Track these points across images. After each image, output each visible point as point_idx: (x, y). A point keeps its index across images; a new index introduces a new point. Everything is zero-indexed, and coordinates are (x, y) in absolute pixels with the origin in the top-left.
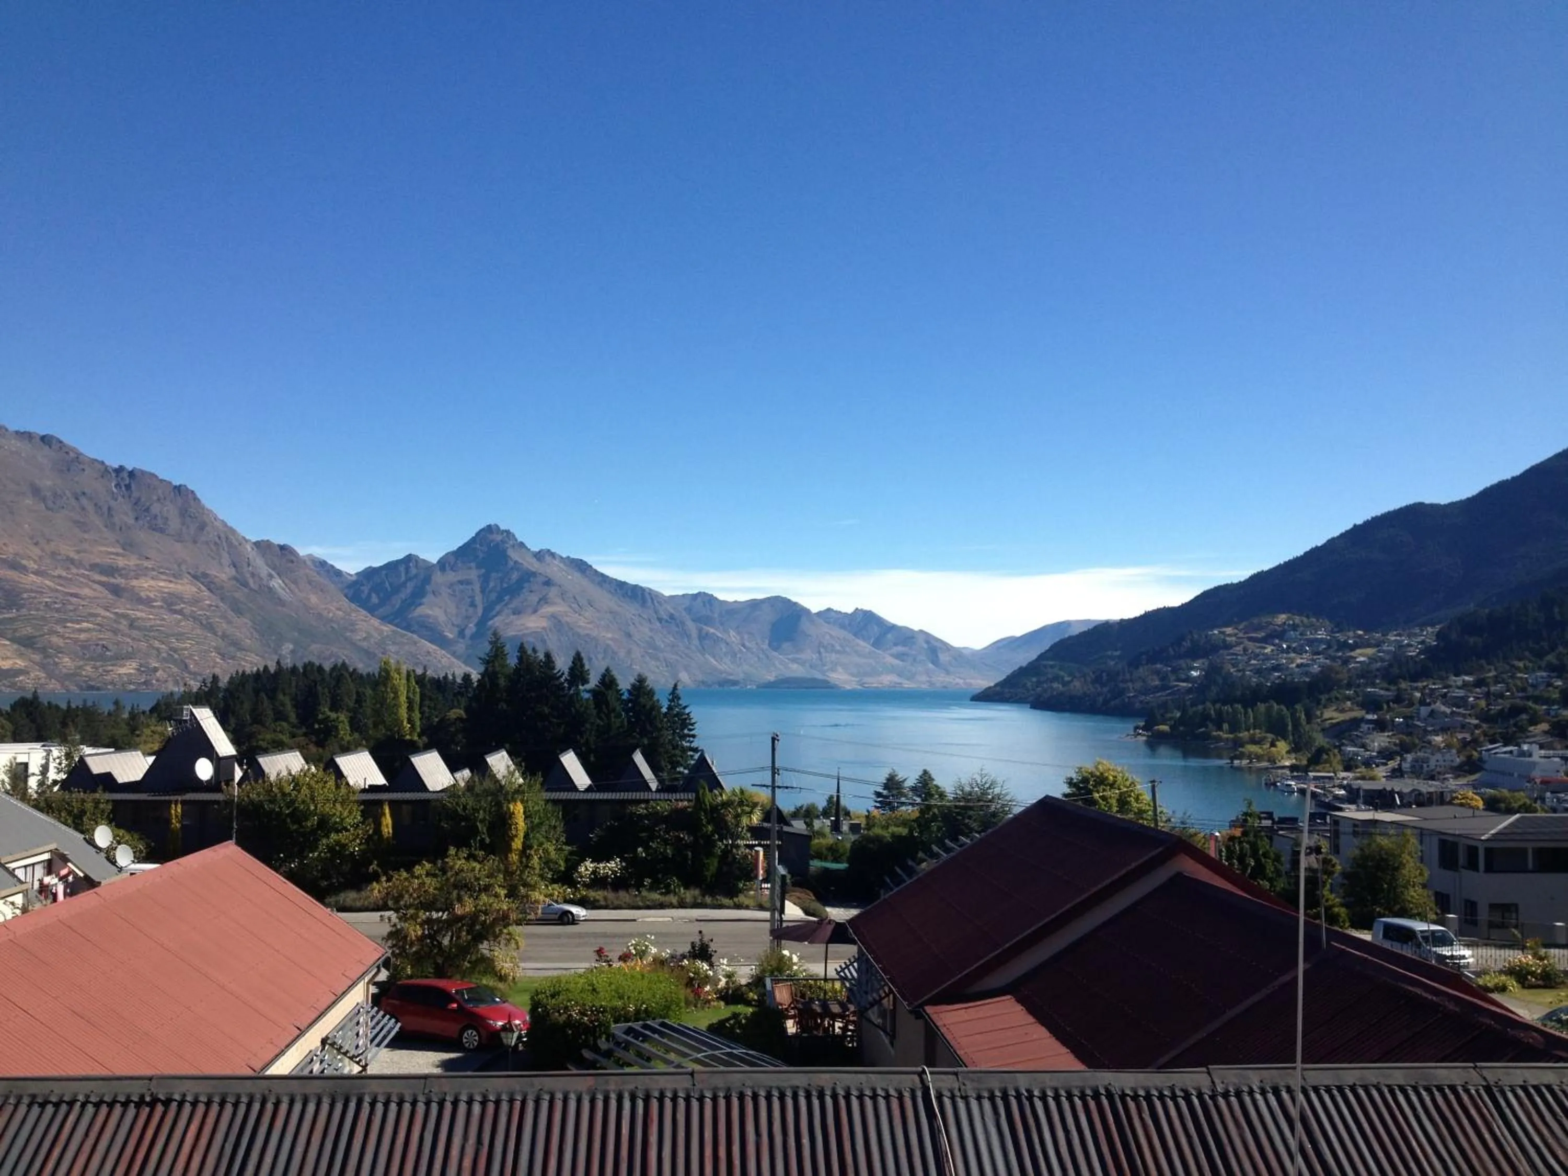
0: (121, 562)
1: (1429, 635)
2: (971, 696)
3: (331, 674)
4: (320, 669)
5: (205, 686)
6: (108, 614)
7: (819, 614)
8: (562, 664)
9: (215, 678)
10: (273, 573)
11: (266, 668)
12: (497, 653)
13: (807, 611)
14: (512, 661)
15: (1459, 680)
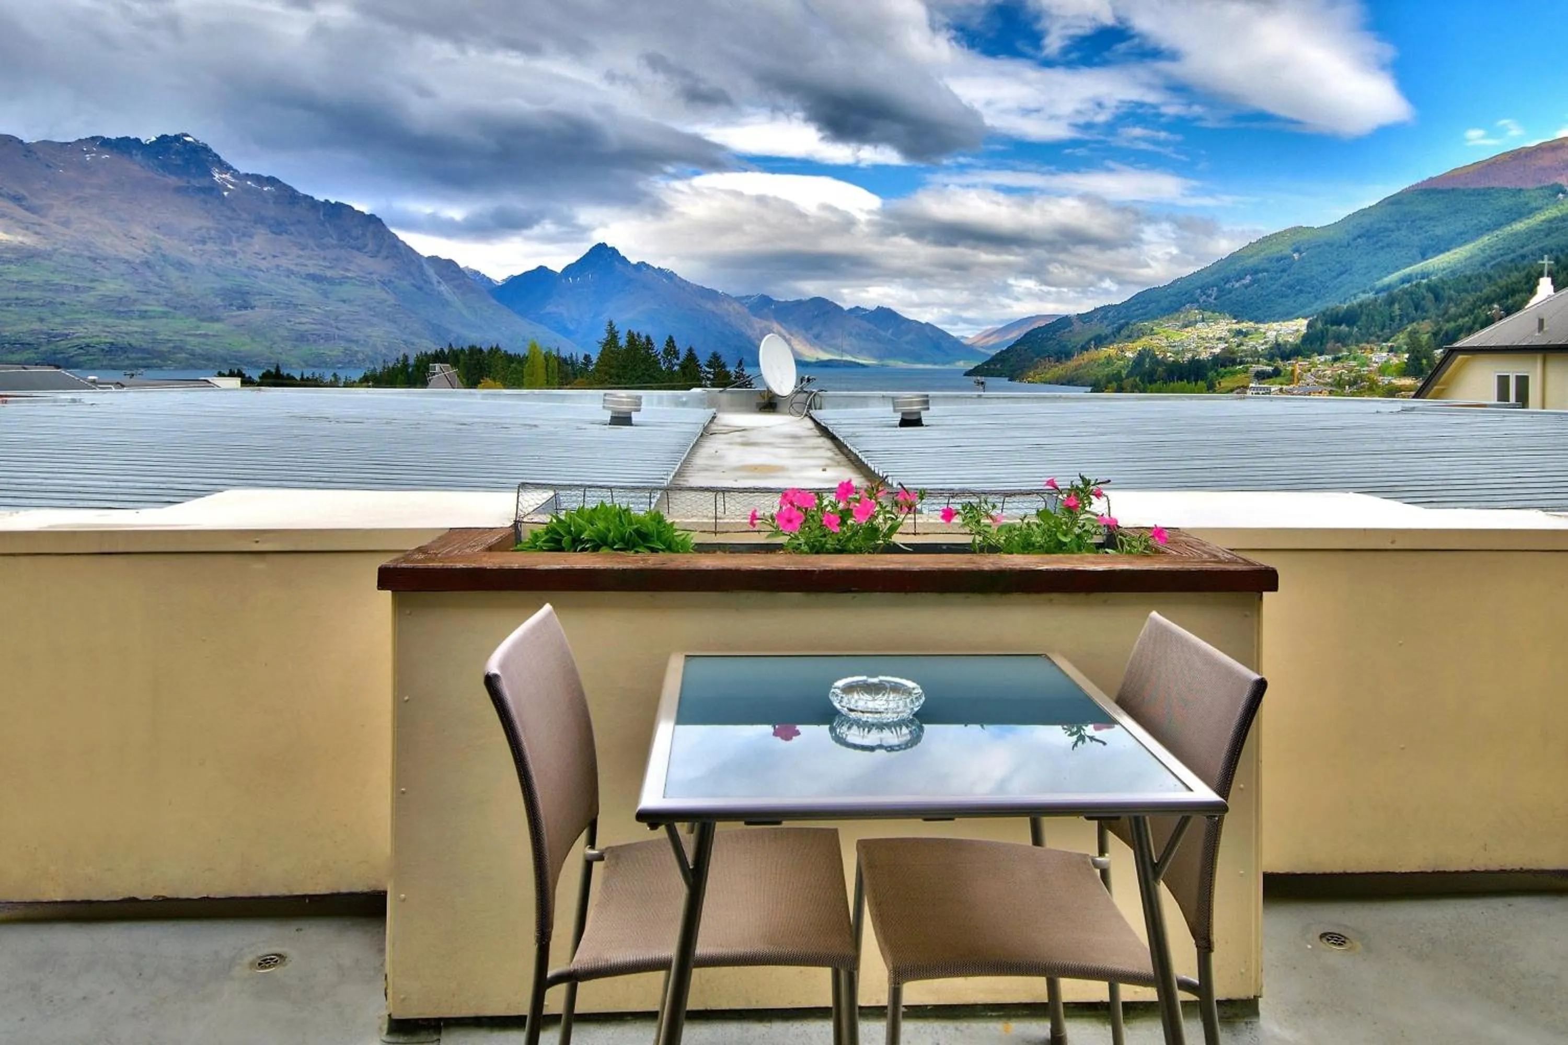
0: (329, 273)
1: (1301, 325)
2: (964, 372)
3: (488, 355)
4: (481, 350)
5: (399, 363)
6: (319, 311)
7: (851, 311)
8: (659, 346)
9: (406, 358)
10: (441, 280)
11: (442, 350)
12: (613, 336)
13: (841, 309)
14: (623, 342)
15: (1322, 358)
